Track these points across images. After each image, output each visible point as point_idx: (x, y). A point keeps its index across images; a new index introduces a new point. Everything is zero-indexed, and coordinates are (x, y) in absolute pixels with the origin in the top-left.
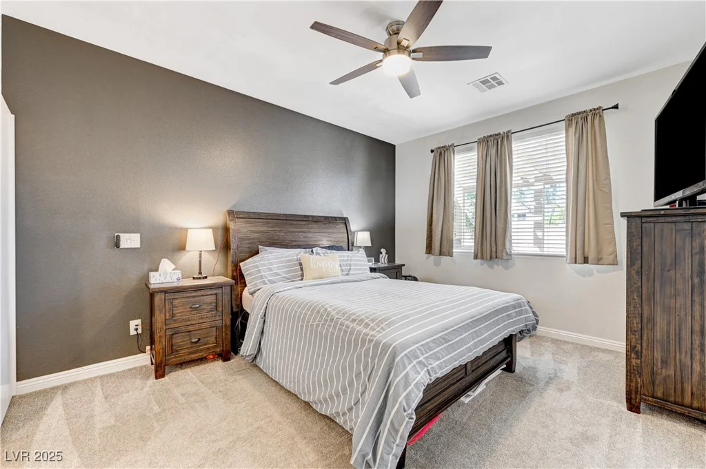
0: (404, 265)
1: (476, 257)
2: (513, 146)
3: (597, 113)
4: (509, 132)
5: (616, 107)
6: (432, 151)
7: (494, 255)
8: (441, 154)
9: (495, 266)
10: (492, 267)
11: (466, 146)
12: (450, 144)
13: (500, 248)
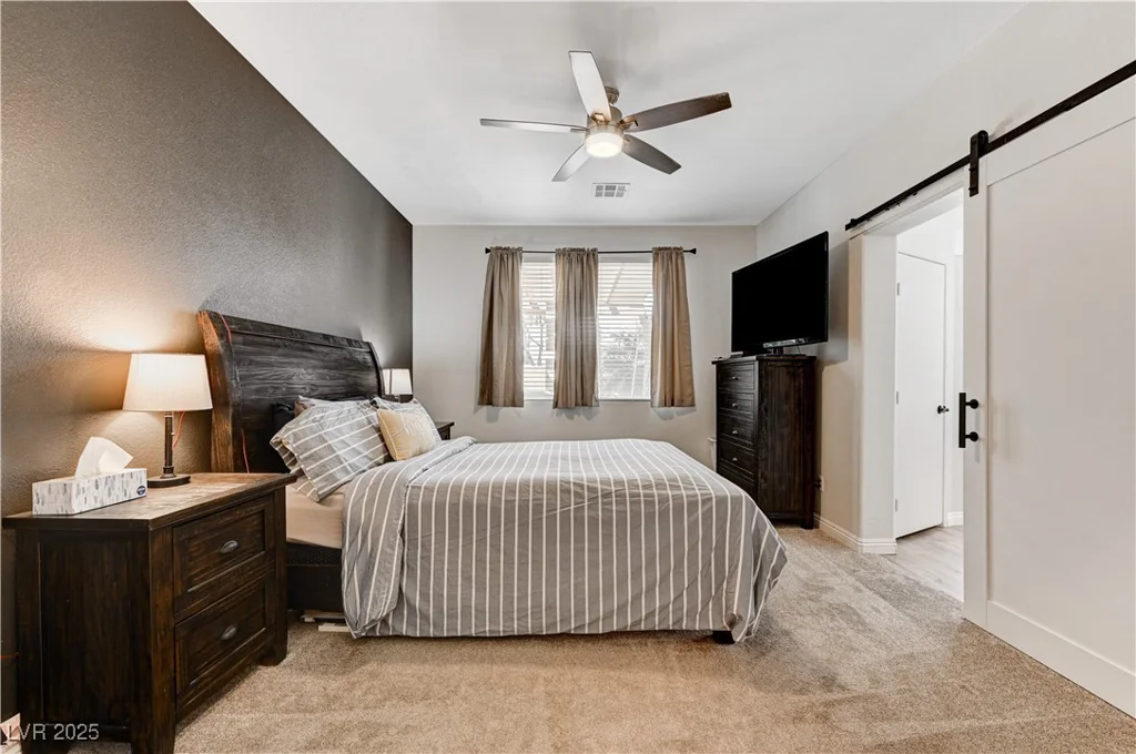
0: (452, 424)
1: (556, 405)
2: (599, 268)
3: (679, 251)
4: (595, 250)
5: (694, 251)
6: (487, 251)
7: (580, 402)
8: (502, 258)
9: (576, 417)
10: (572, 418)
11: (540, 255)
12: (516, 247)
13: (587, 394)
